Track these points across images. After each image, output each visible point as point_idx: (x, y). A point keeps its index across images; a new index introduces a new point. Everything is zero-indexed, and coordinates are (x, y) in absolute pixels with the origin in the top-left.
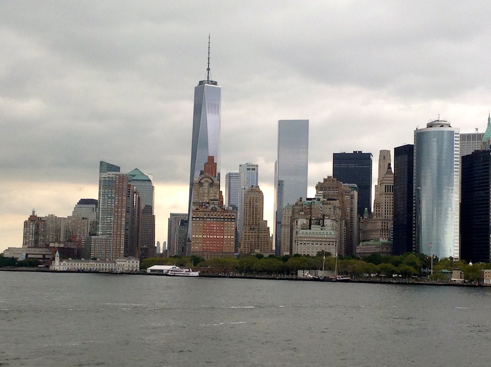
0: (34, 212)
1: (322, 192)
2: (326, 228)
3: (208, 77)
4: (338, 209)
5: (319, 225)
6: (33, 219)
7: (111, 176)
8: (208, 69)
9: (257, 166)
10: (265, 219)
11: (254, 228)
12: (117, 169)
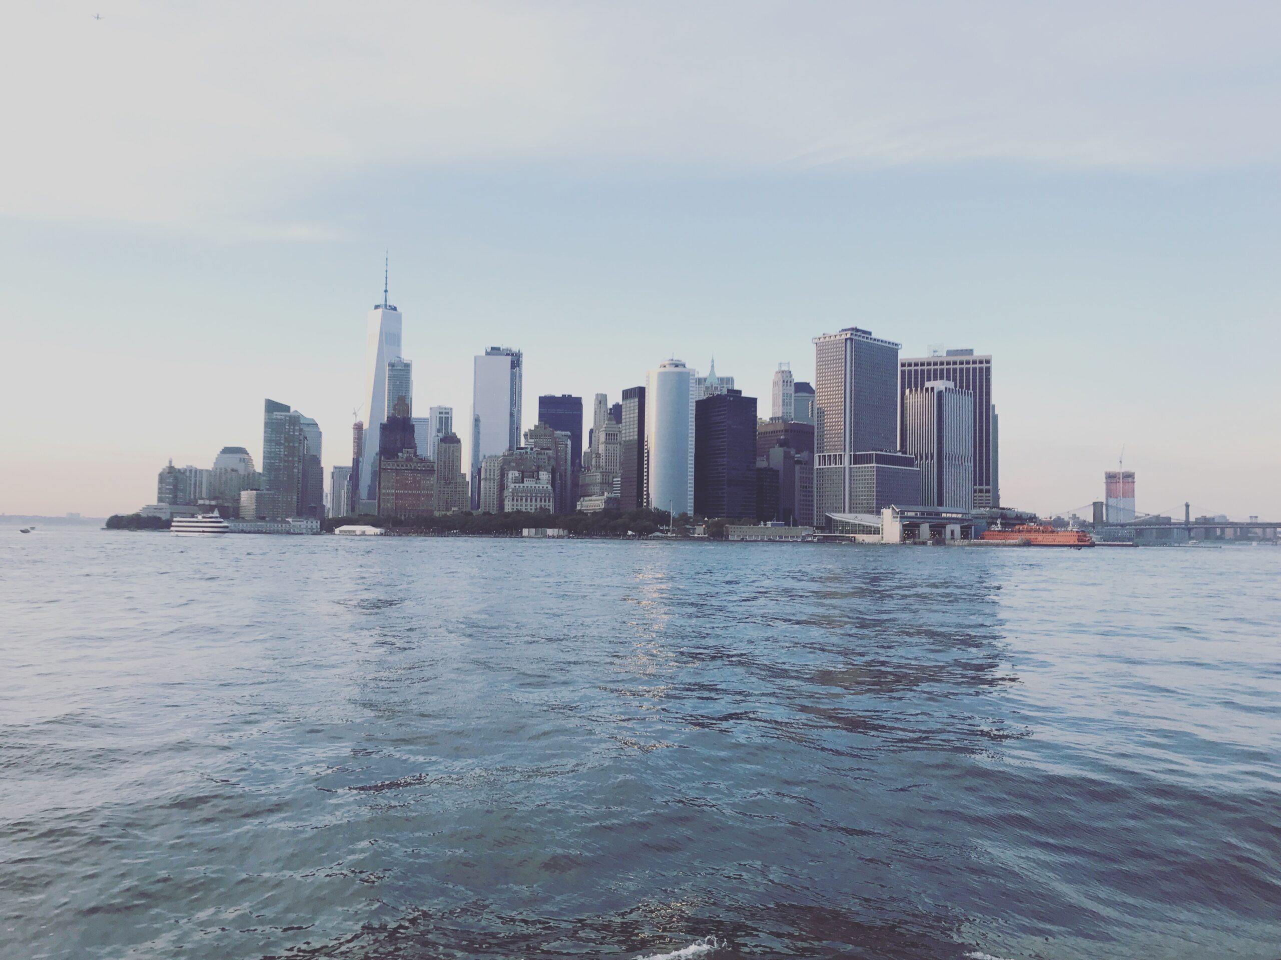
0: (170, 462)
1: (533, 440)
2: (540, 481)
3: (386, 301)
4: (552, 460)
5: (533, 478)
6: (171, 470)
7: (279, 417)
8: (386, 291)
9: (451, 409)
10: (462, 472)
11: (450, 483)
12: (287, 408)
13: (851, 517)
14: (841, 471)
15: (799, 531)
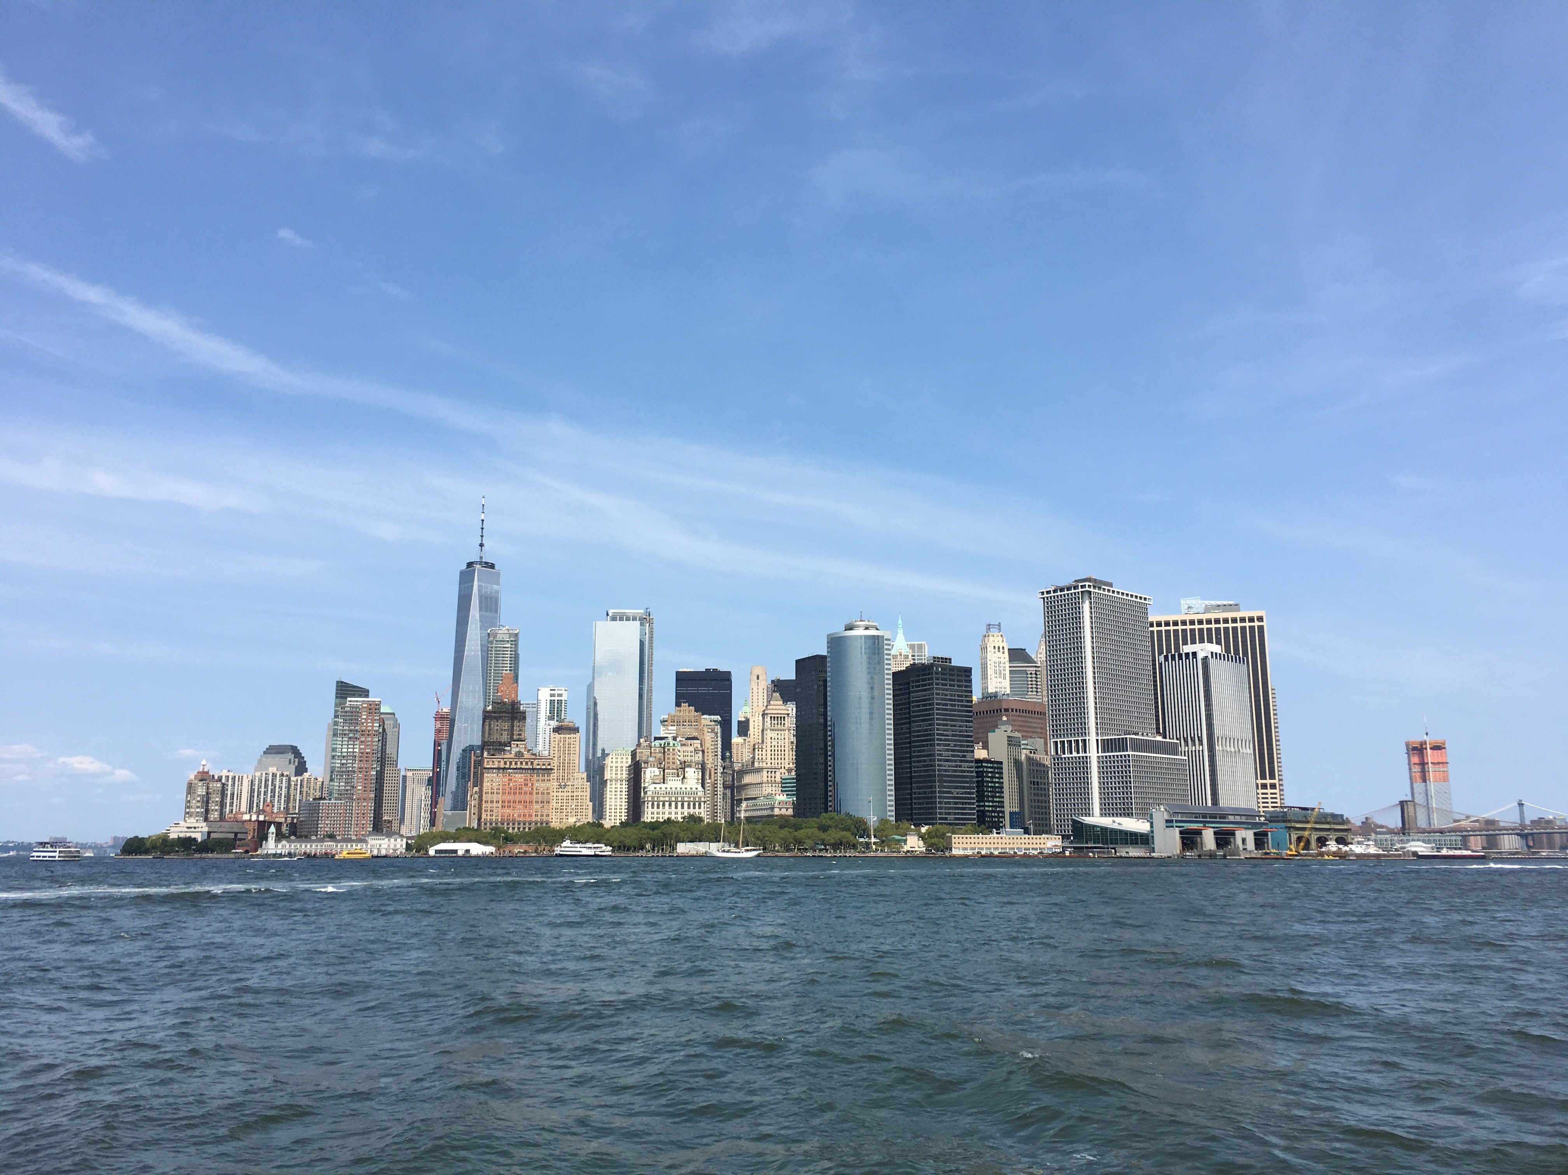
0: (202, 766)
2: (687, 781)
3: (481, 557)
4: (700, 753)
5: (678, 776)
6: (203, 777)
7: (354, 704)
11: (565, 786)
12: (364, 692)
13: (1107, 822)
14: (1085, 761)
15: (1042, 841)
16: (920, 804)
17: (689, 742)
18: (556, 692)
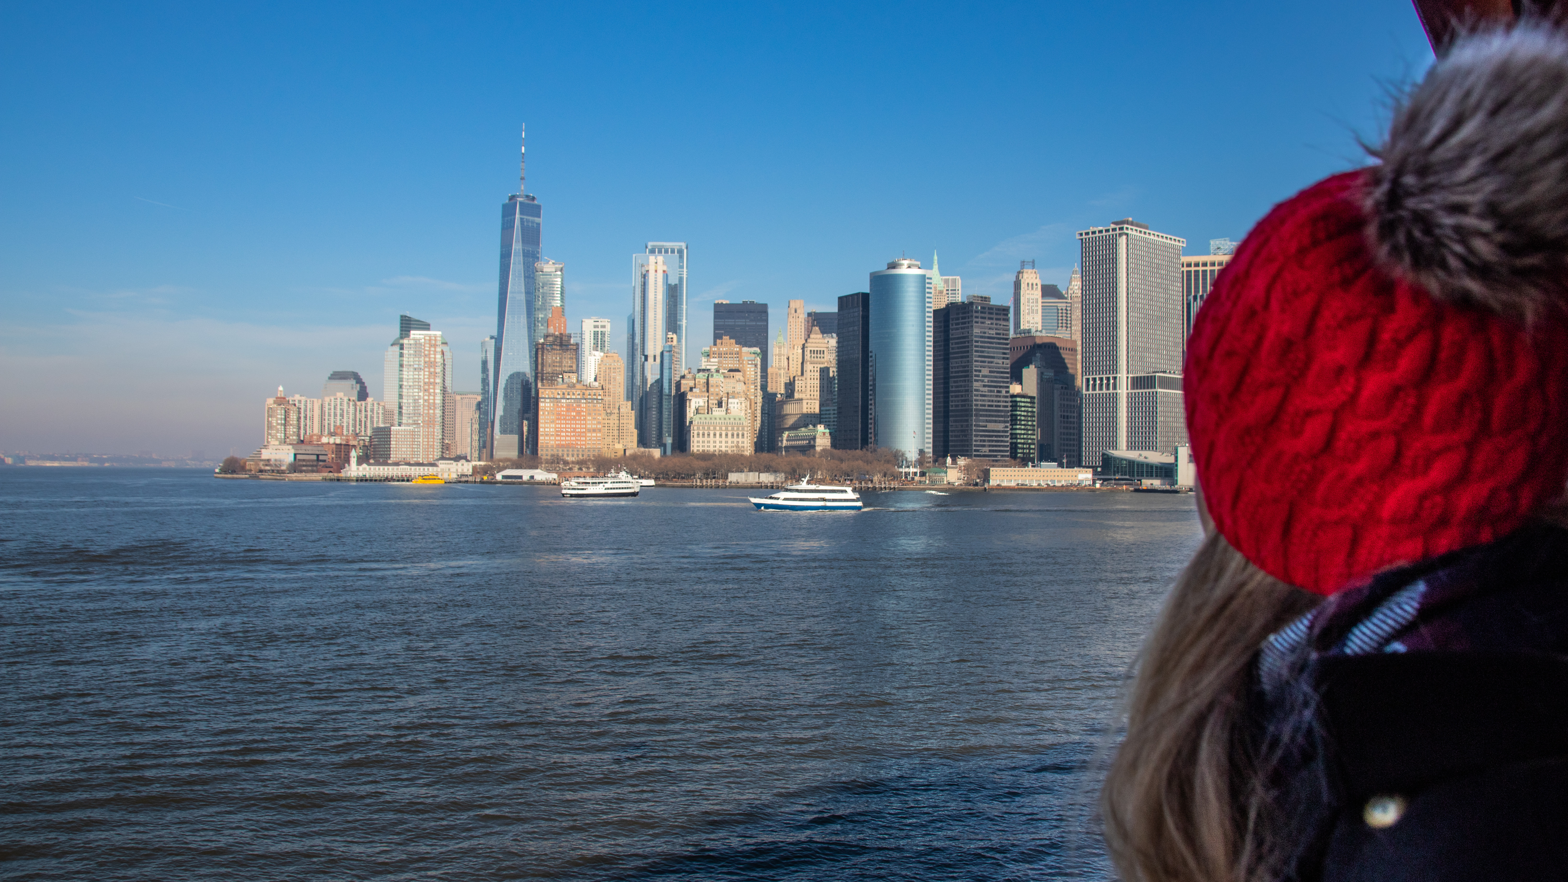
1: (716, 360)
2: (731, 411)
4: (742, 385)
5: (721, 407)
6: (281, 401)
7: (417, 337)
13: (1133, 455)
14: (1115, 398)
15: (1074, 473)
16: (956, 436)
17: (732, 374)
18: (599, 324)
